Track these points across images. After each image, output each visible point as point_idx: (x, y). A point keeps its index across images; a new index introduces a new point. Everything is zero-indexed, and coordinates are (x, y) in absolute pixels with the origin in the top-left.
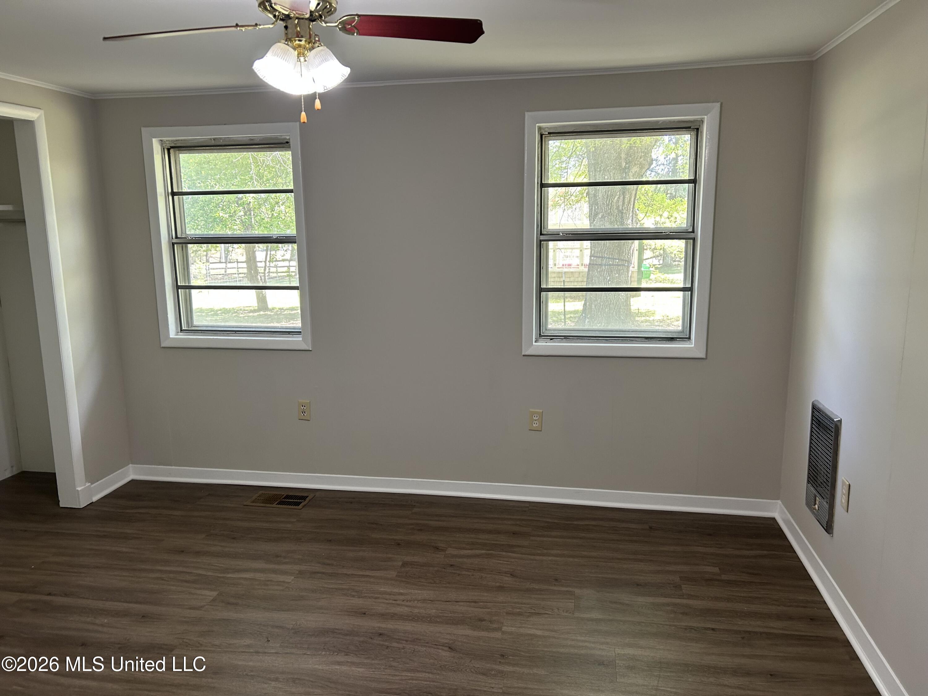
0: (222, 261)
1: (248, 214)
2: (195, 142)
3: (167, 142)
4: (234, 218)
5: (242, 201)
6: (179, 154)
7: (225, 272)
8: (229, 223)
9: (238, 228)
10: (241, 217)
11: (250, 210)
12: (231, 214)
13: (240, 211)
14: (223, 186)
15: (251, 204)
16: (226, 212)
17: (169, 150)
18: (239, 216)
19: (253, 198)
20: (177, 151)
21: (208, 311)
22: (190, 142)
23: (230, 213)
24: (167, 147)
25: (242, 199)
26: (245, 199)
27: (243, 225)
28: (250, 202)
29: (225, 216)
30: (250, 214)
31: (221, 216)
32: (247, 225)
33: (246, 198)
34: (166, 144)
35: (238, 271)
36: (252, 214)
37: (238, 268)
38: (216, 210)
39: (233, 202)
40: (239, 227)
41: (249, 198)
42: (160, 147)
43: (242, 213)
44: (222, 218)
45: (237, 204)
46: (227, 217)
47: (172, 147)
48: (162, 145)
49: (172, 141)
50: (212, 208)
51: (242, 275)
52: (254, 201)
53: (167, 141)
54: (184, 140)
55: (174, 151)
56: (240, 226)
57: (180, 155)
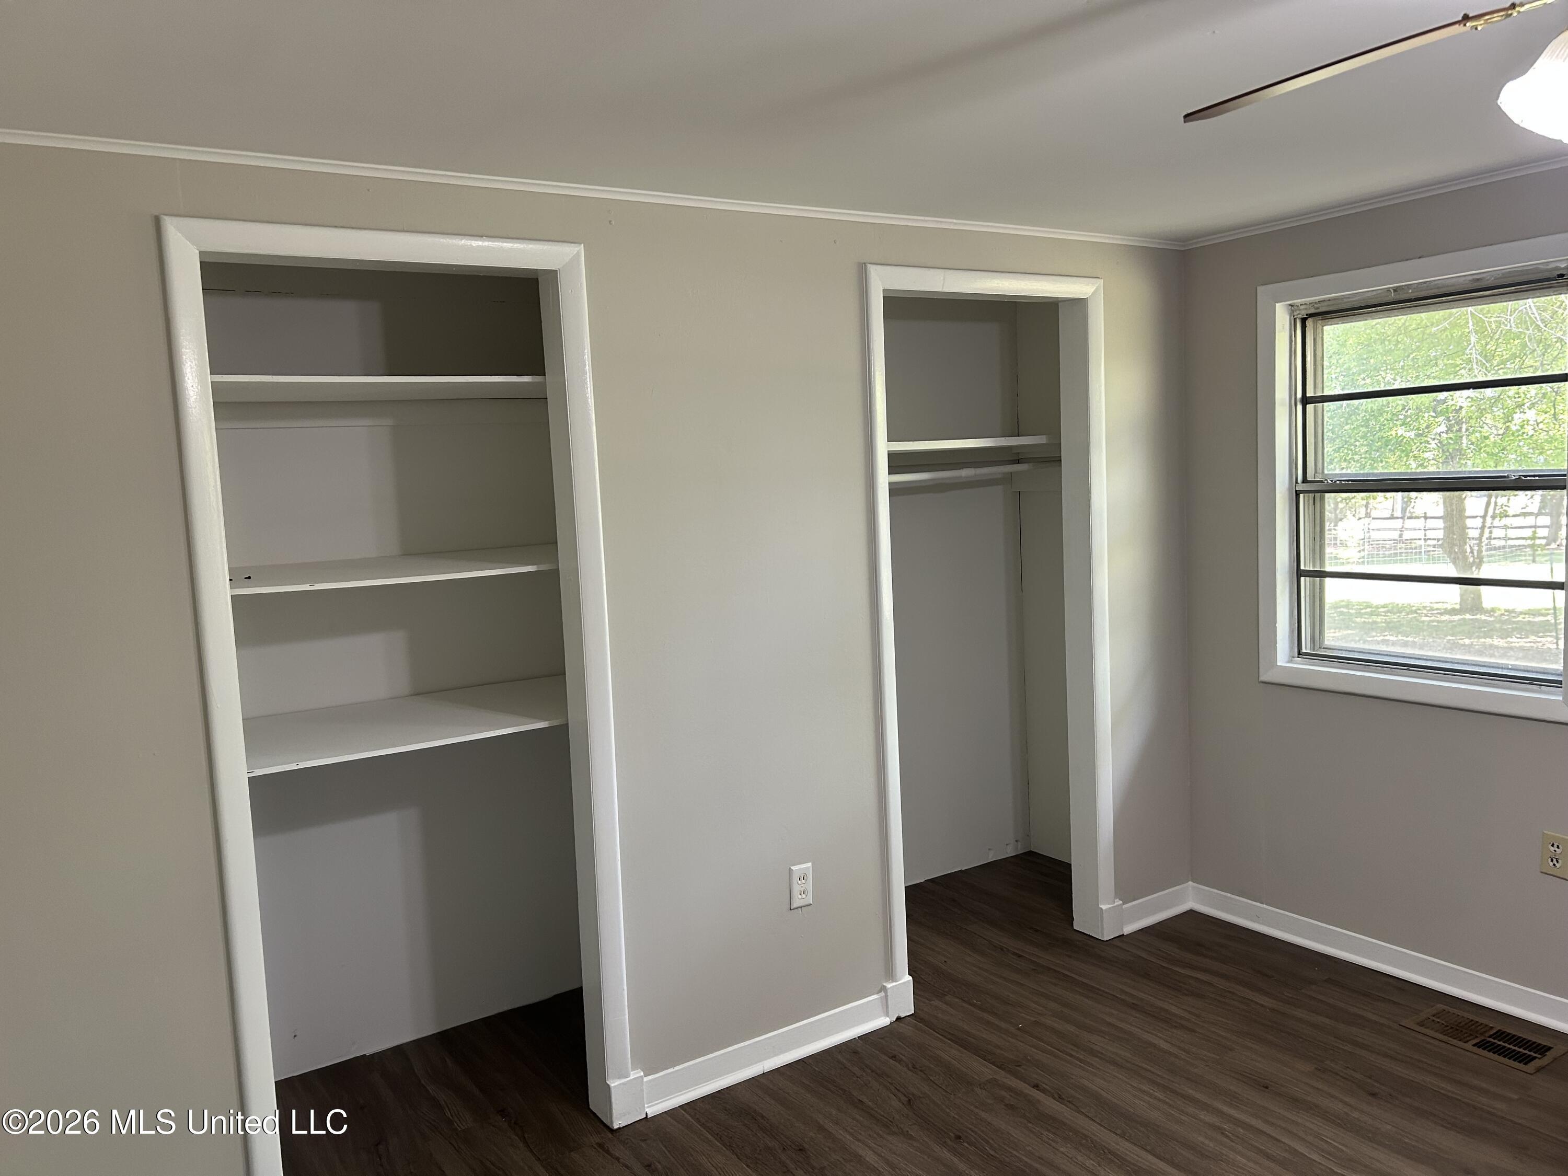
0: (1395, 516)
1: (1455, 429)
2: (1356, 301)
3: (1302, 307)
4: (1426, 439)
5: (1444, 406)
6: (1323, 326)
7: (1401, 536)
8: (1414, 448)
9: (1433, 456)
10: (1440, 436)
11: (1459, 423)
12: (1420, 432)
13: (1439, 426)
14: (1409, 381)
15: (1463, 412)
16: (1412, 427)
17: (1304, 321)
18: (1436, 434)
19: (1470, 400)
20: (1320, 322)
21: (1360, 605)
22: (1345, 300)
23: (1418, 429)
24: (1300, 316)
25: (1444, 401)
26: (1450, 403)
27: (1443, 450)
28: (1461, 408)
29: (1408, 434)
30: (1460, 430)
31: (1399, 435)
32: (1451, 450)
33: (1452, 400)
34: (1300, 310)
35: (1425, 536)
36: (1464, 430)
37: (1425, 530)
38: (1391, 425)
39: (1427, 408)
40: (1434, 454)
41: (1461, 400)
42: (1288, 318)
43: (1443, 428)
44: (1401, 438)
45: (1434, 411)
46: (1413, 437)
47: (1310, 315)
48: (1291, 313)
49: (1310, 304)
50: (1384, 421)
51: (1435, 542)
52: (1469, 404)
53: (1301, 305)
54: (1335, 299)
55: (1314, 322)
56: (1436, 453)
57: (1325, 328)
